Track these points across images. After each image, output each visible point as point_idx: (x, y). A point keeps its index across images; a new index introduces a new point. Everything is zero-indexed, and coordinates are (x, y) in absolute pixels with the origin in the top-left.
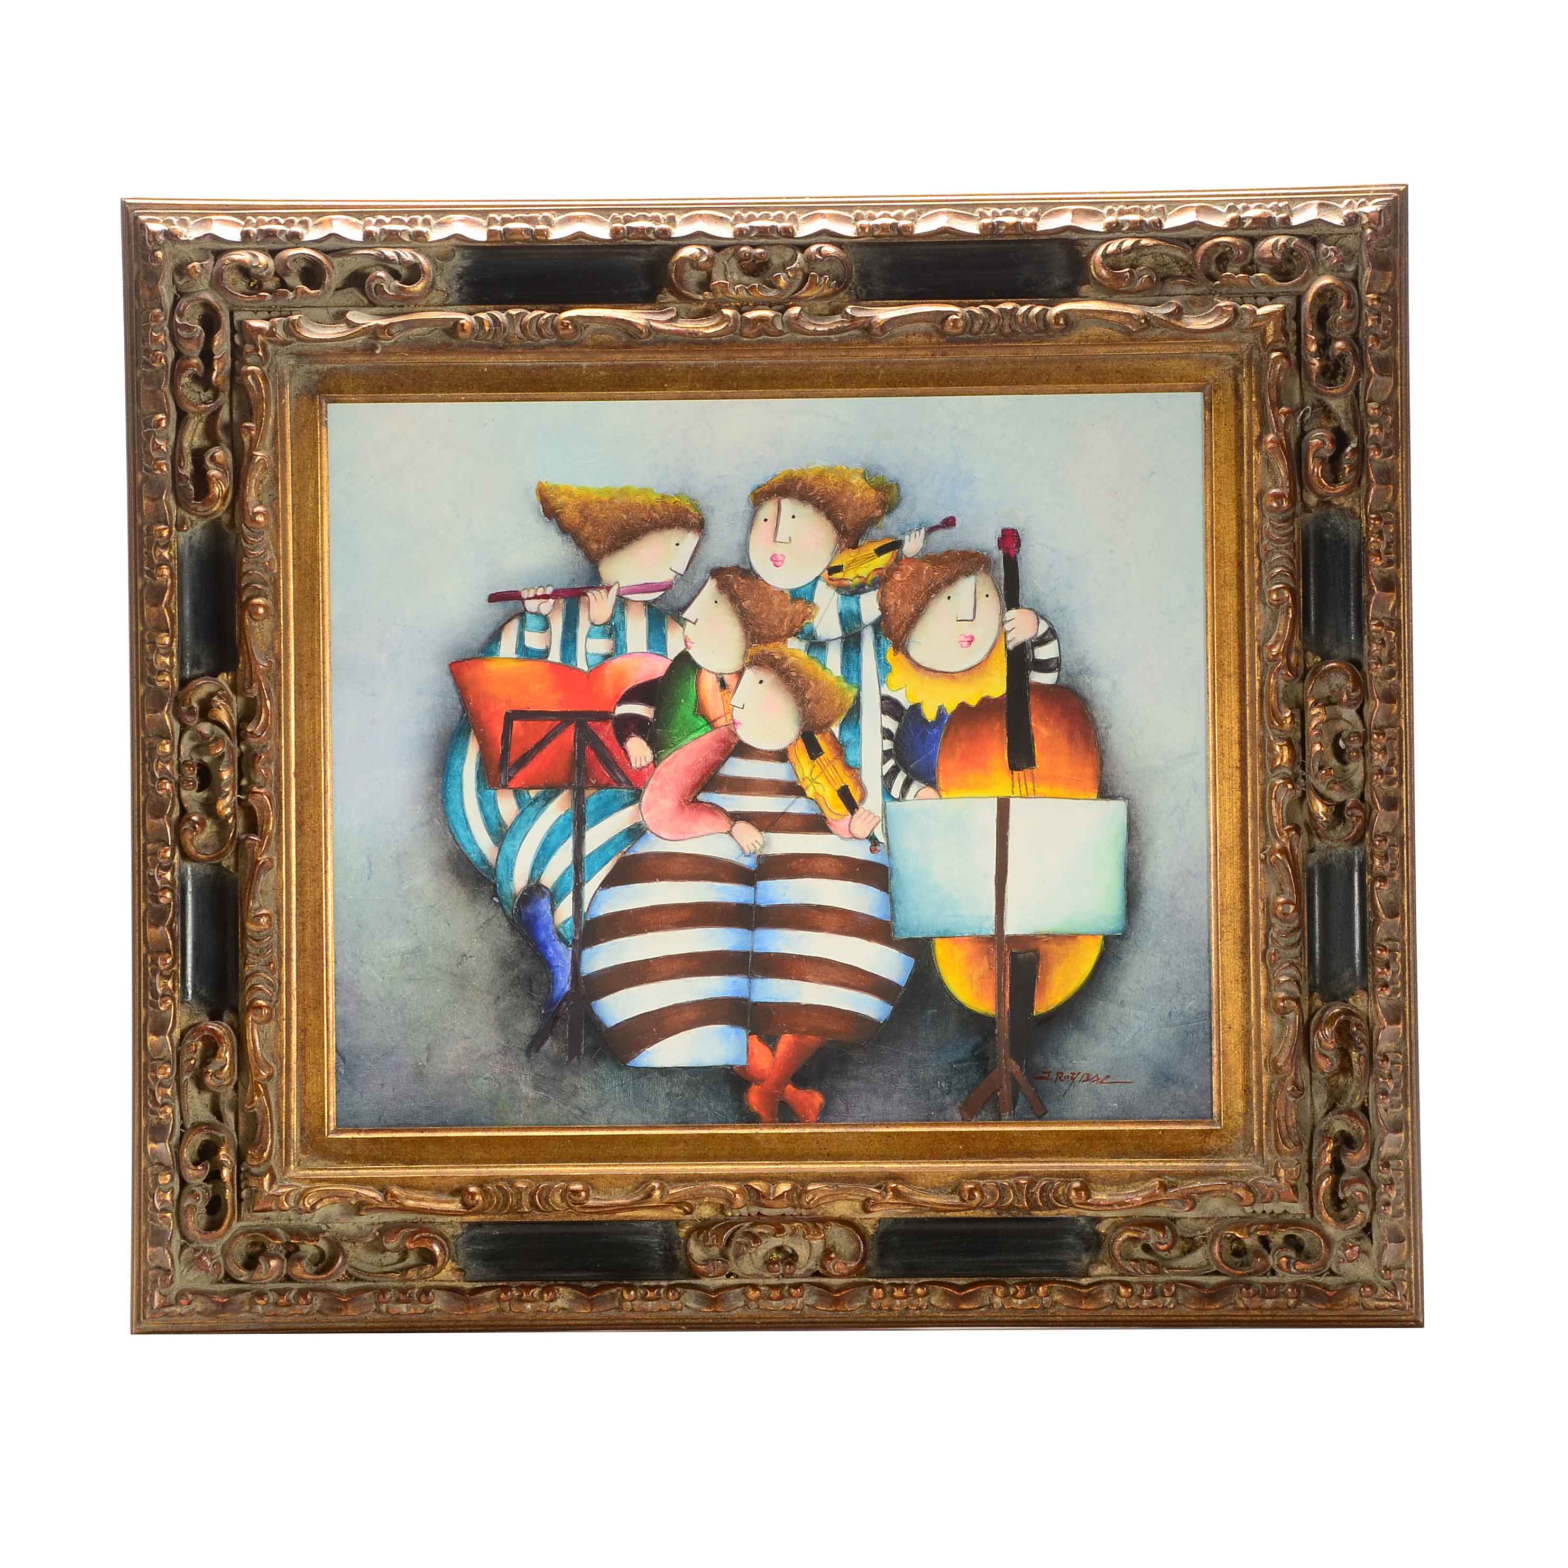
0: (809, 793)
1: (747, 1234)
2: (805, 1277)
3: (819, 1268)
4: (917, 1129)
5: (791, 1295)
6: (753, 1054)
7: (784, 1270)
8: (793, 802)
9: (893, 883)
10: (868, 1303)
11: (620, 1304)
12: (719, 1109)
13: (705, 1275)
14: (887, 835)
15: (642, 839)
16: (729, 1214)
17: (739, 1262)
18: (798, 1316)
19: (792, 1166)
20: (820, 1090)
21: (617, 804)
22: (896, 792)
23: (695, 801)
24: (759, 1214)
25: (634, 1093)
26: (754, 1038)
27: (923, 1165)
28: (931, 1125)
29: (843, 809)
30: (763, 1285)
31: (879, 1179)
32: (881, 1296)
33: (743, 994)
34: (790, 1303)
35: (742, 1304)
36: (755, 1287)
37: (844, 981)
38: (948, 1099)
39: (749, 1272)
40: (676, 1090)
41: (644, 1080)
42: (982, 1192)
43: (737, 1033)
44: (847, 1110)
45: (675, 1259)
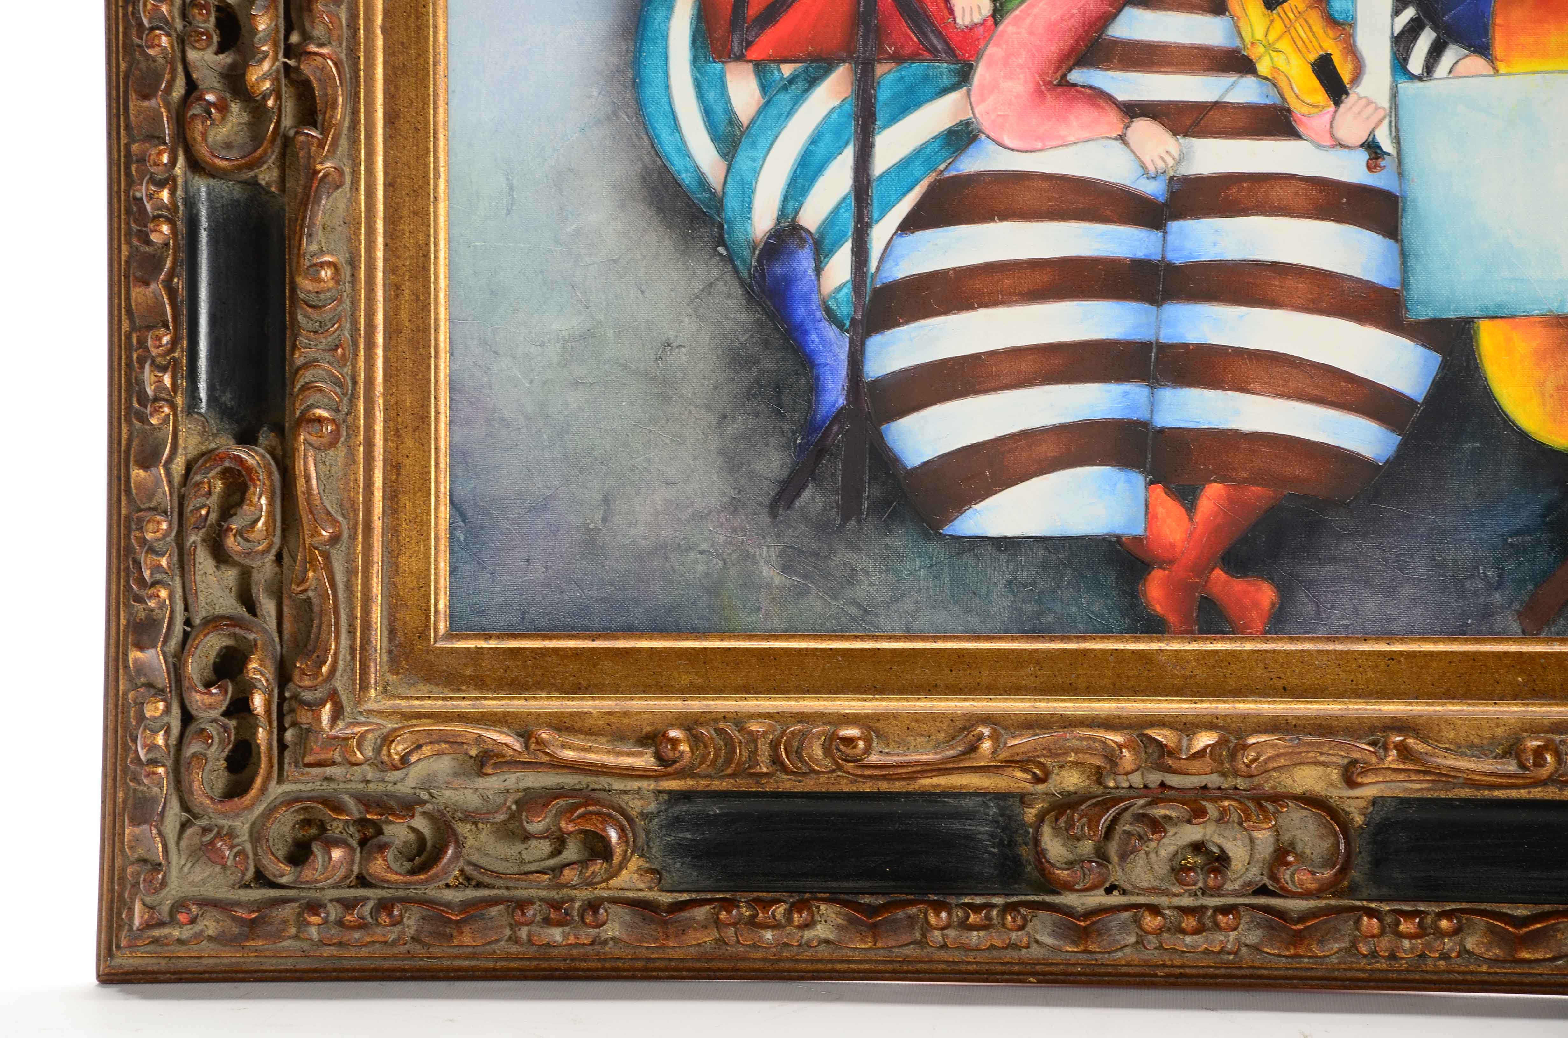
0: (1263, 68)
1: (1142, 818)
2: (1243, 896)
3: (1266, 880)
4: (1441, 647)
5: (1216, 924)
6: (1155, 516)
7: (1205, 882)
8: (1233, 85)
9: (1408, 222)
10: (1354, 945)
11: (924, 935)
12: (1096, 608)
13: (1069, 887)
14: (1397, 140)
15: (972, 150)
16: (1111, 784)
17: (1128, 867)
18: (1228, 965)
19: (1221, 706)
20: (1271, 579)
21: (929, 89)
22: (1416, 64)
23: (1064, 84)
24: (1163, 785)
25: (952, 581)
26: (1159, 489)
27: (1451, 708)
28: (1466, 641)
29: (1320, 96)
30: (1169, 908)
31: (1372, 730)
32: (1376, 931)
33: (1141, 414)
34: (1217, 940)
35: (1132, 939)
36: (1155, 910)
37: (1315, 392)
38: (1498, 597)
39: (1145, 885)
40: (1023, 576)
41: (968, 559)
42: (1558, 755)
43: (1128, 481)
44: (1318, 613)
45: (1017, 861)
